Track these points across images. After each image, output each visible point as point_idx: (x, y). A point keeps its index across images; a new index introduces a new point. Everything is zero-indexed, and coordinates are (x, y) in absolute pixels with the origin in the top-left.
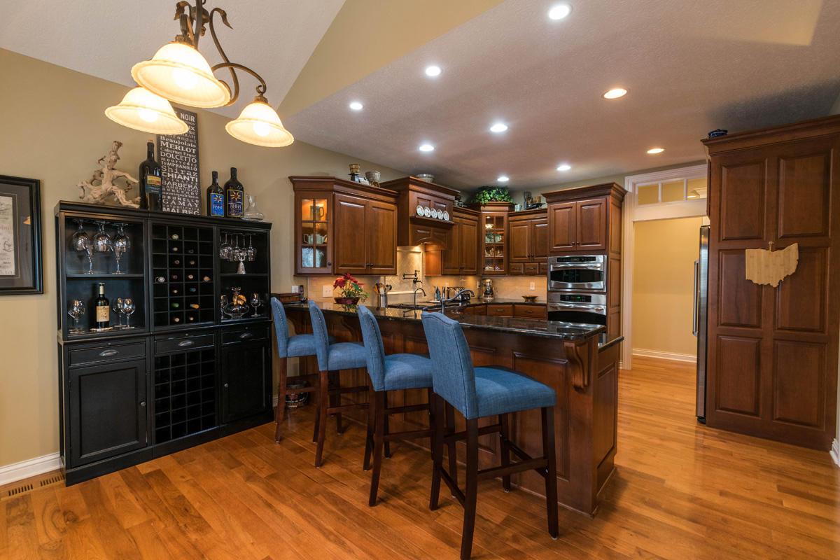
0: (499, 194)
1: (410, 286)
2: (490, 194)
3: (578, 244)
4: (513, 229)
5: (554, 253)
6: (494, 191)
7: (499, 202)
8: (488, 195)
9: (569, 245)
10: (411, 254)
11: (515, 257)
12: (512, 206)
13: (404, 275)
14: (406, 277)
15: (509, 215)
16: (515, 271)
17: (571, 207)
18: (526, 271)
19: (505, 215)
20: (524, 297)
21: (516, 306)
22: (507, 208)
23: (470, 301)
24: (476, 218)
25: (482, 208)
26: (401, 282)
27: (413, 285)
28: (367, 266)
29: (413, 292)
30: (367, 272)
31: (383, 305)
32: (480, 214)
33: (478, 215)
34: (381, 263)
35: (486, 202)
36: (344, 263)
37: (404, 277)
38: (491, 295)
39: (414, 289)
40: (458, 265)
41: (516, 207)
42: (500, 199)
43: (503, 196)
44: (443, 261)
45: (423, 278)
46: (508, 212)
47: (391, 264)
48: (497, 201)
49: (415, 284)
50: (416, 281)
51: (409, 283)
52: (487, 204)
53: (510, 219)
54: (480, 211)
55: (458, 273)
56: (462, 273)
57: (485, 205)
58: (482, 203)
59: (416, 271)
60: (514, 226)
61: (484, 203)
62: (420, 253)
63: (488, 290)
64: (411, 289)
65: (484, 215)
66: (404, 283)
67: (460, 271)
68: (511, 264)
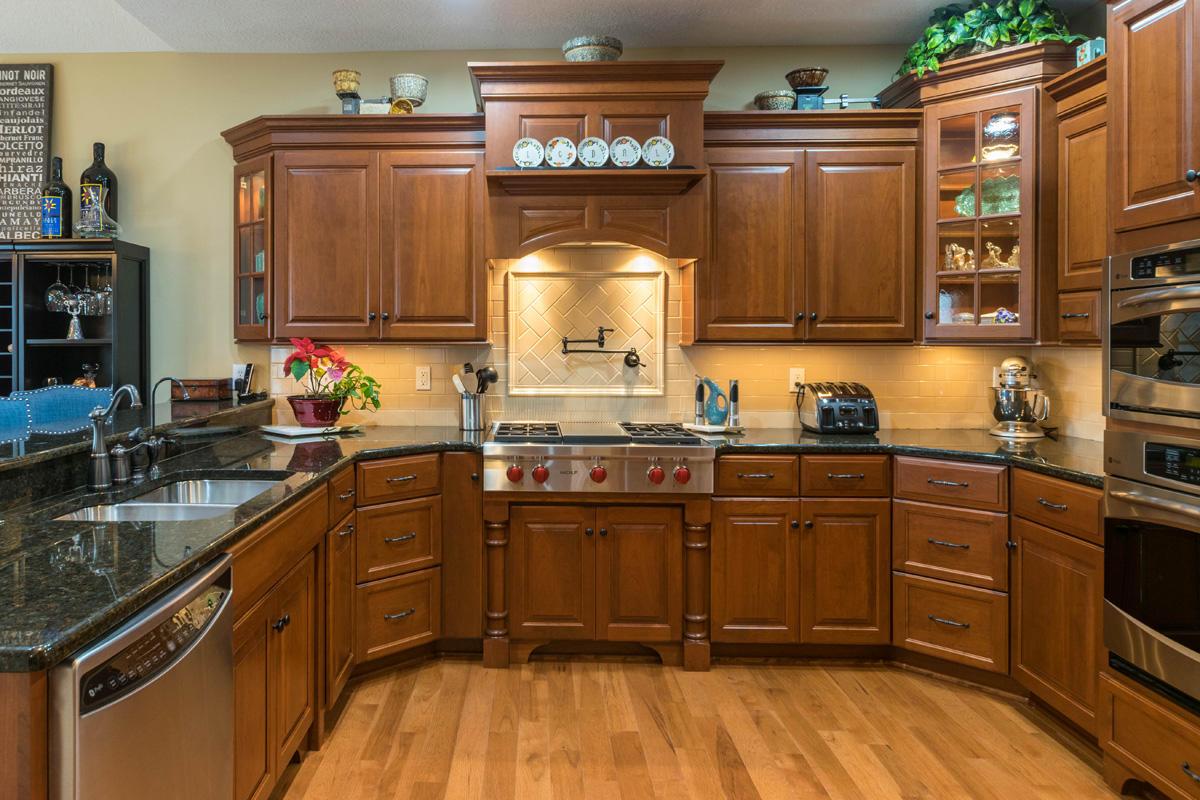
0: (997, 20)
2: (948, 31)
4: (1065, 145)
5: (1127, 234)
7: (1005, 50)
9: (1182, 187)
10: (616, 281)
11: (1075, 267)
12: (1062, 55)
13: (565, 342)
14: (570, 347)
15: (1052, 95)
16: (1072, 326)
19: (1028, 96)
22: (1036, 69)
23: (877, 434)
24: (913, 133)
25: (926, 93)
26: (574, 363)
27: (625, 372)
28: (372, 318)
29: (622, 391)
30: (374, 335)
31: (469, 422)
32: (921, 114)
33: (915, 122)
34: (421, 311)
35: (934, 64)
36: (303, 313)
37: (565, 347)
38: (1023, 419)
39: (629, 384)
40: (787, 306)
41: (1078, 53)
42: (1003, 39)
43: (1015, 22)
44: (700, 297)
45: (674, 351)
46: (1044, 80)
47: (460, 310)
48: (990, 49)
49: (631, 370)
50: (632, 361)
51: (605, 366)
52: (940, 73)
53: (1063, 106)
54: (921, 105)
55: (791, 336)
56: (807, 334)
57: (933, 80)
58: (916, 74)
59: (601, 331)
60: (1071, 137)
61: (927, 72)
62: (656, 274)
63: (1004, 399)
64: (617, 382)
65: (933, 117)
66: (583, 364)
67: (795, 330)
68: (1061, 296)
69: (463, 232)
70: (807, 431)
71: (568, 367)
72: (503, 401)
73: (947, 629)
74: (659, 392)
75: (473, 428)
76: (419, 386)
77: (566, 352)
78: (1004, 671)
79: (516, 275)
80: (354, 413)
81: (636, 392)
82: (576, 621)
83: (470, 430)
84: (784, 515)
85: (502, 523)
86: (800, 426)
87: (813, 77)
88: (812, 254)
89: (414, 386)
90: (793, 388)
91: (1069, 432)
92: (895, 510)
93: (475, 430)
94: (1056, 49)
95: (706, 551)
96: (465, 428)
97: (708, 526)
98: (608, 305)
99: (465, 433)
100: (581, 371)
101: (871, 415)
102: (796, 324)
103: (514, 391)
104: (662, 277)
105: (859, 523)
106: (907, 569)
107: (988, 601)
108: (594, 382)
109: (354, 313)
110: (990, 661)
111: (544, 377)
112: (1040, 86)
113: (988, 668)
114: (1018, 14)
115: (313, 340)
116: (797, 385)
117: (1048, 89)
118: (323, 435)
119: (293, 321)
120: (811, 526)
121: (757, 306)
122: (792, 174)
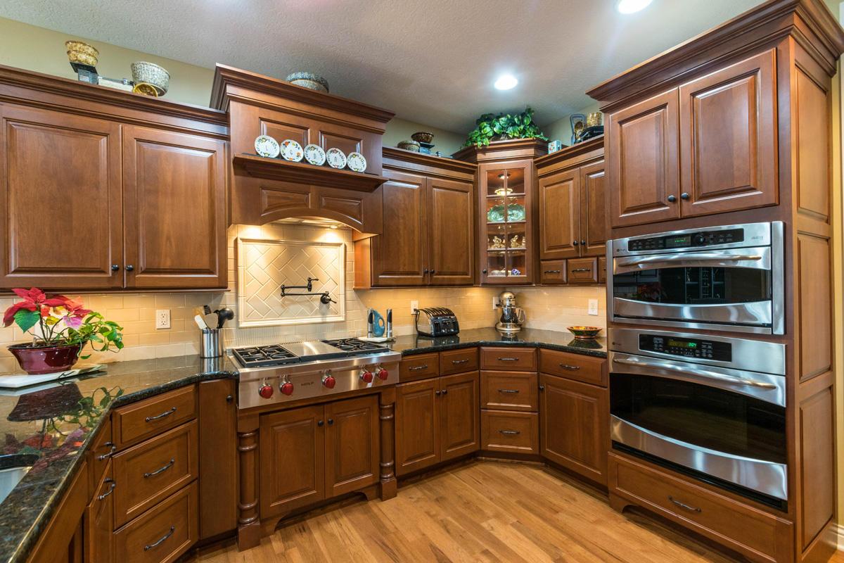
0: (514, 124)
1: (312, 309)
2: (492, 126)
3: (687, 198)
4: (544, 191)
5: (620, 230)
6: (503, 119)
7: (514, 140)
8: (488, 129)
9: (660, 205)
11: (549, 249)
12: (542, 147)
13: (283, 288)
14: (286, 291)
15: (538, 165)
16: (550, 277)
17: (664, 106)
18: (572, 276)
19: (528, 165)
20: (571, 330)
21: (543, 350)
22: (531, 152)
23: (458, 335)
24: (472, 177)
25: (480, 156)
26: (286, 302)
27: (320, 308)
28: (115, 270)
29: (319, 320)
30: (117, 284)
31: (209, 351)
32: (476, 167)
33: (473, 171)
34: (168, 264)
35: (486, 142)
36: (27, 265)
37: (283, 291)
38: (513, 322)
39: (324, 314)
40: (419, 267)
41: (549, 146)
42: (516, 135)
43: (522, 127)
44: (374, 259)
45: (351, 294)
46: (534, 157)
47: (206, 265)
48: (509, 138)
49: (325, 306)
50: (325, 300)
51: (308, 303)
52: (488, 147)
53: (540, 172)
54: (477, 163)
55: (420, 282)
56: (430, 281)
57: (485, 150)
58: (477, 146)
59: (310, 280)
60: (546, 187)
61: (483, 145)
62: (339, 245)
63: (506, 313)
64: (316, 314)
65: (484, 168)
66: (293, 303)
67: (423, 279)
68: (542, 262)
69: (207, 202)
70: (421, 335)
71: (283, 305)
72: (234, 332)
73: (510, 436)
74: (342, 319)
75: (212, 356)
76: (159, 325)
77: (283, 295)
78: (538, 453)
79: (243, 240)
80: (94, 355)
81: (328, 319)
82: (311, 490)
83: (211, 358)
84: (432, 389)
85: (252, 432)
86: (416, 333)
87: (428, 138)
88: (431, 236)
89: (155, 326)
90: (413, 312)
91: (527, 326)
92: (482, 376)
93: (215, 357)
94: (540, 143)
95: (393, 420)
96: (206, 356)
97: (394, 404)
98: (309, 264)
99: (206, 360)
100: (292, 307)
101: (455, 325)
102: (424, 276)
103: (242, 325)
104: (343, 245)
105: (466, 386)
106: (488, 407)
107: (529, 418)
108: (302, 314)
109: (96, 265)
110: (530, 449)
111: (265, 312)
112: (532, 160)
113: (530, 453)
114: (523, 124)
115: (44, 290)
116: (415, 310)
117: (535, 162)
118: (59, 380)
119: (16, 271)
120: (446, 392)
121: (405, 265)
122: (421, 190)
